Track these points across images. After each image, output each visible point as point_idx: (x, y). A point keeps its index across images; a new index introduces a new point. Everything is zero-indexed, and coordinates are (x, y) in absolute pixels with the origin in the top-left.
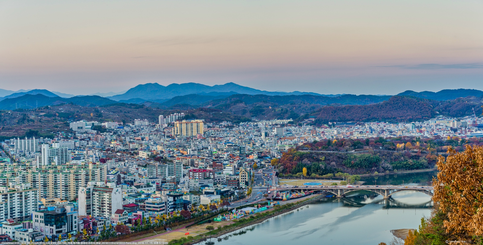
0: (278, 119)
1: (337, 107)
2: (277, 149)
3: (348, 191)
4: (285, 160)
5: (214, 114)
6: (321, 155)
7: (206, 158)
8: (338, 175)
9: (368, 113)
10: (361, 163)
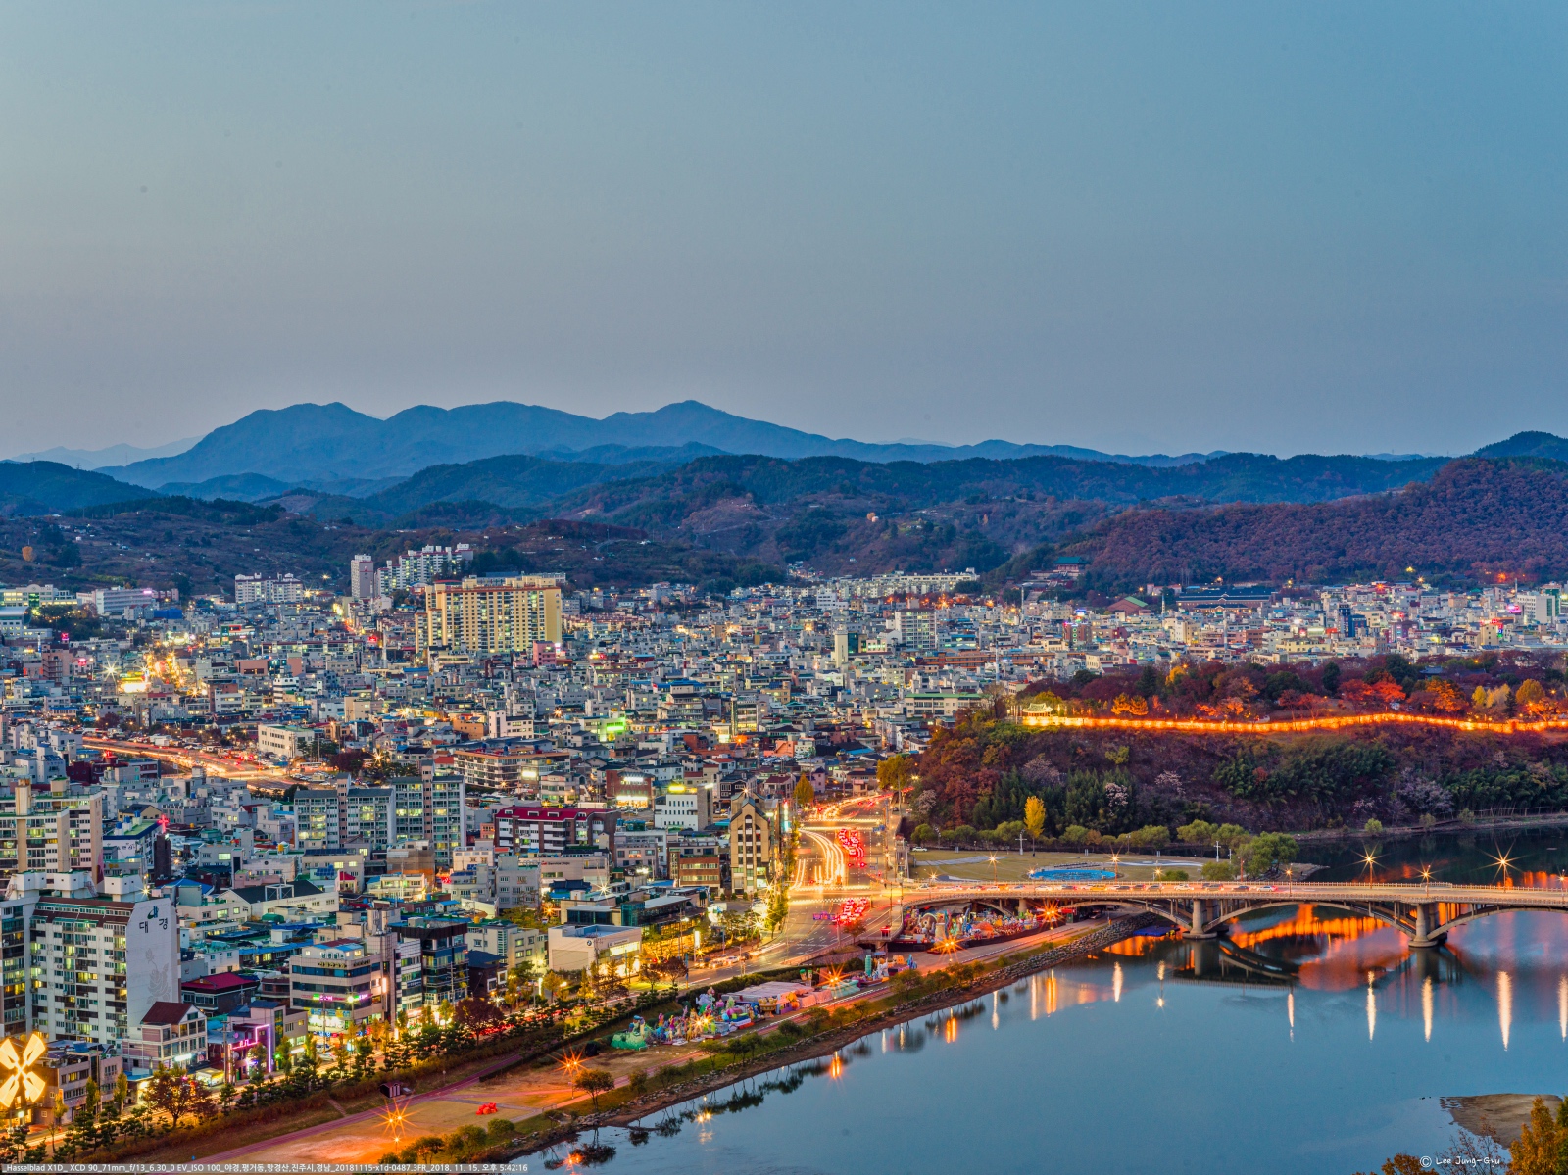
0: (909, 571)
1: (1189, 513)
2: (905, 713)
3: (1237, 908)
4: (943, 761)
5: (610, 548)
6: (1111, 739)
7: (574, 753)
8: (1193, 832)
9: (1332, 543)
10: (1301, 776)
